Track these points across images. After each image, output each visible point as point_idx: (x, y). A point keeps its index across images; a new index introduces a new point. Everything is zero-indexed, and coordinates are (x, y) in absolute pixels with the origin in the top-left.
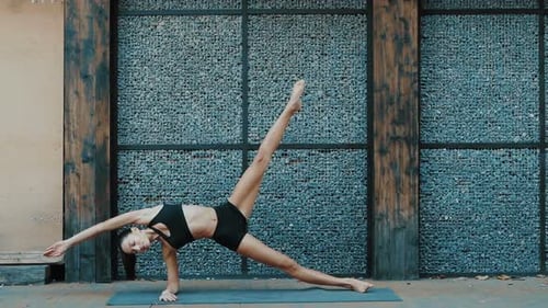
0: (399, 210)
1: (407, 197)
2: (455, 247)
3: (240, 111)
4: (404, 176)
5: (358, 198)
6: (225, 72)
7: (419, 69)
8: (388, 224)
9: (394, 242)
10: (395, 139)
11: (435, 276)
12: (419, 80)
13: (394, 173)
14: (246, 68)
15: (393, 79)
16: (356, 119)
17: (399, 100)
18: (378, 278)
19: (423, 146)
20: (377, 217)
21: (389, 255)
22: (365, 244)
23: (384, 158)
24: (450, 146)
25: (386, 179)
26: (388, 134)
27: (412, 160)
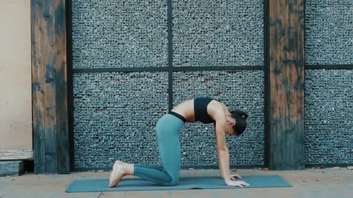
0: (289, 117)
1: (296, 106)
2: (332, 144)
3: (166, 41)
4: (293, 91)
5: (258, 107)
6: (154, 12)
7: (305, 7)
8: (281, 127)
9: (286, 141)
10: (286, 62)
11: (316, 166)
12: (304, 16)
13: (285, 88)
14: (170, 9)
15: (285, 16)
16: (255, 47)
17: (289, 32)
18: (274, 169)
19: (307, 67)
20: (272, 122)
21: (281, 151)
22: (263, 142)
23: (278, 77)
24: (328, 67)
25: (279, 93)
26: (280, 58)
27: (299, 78)
